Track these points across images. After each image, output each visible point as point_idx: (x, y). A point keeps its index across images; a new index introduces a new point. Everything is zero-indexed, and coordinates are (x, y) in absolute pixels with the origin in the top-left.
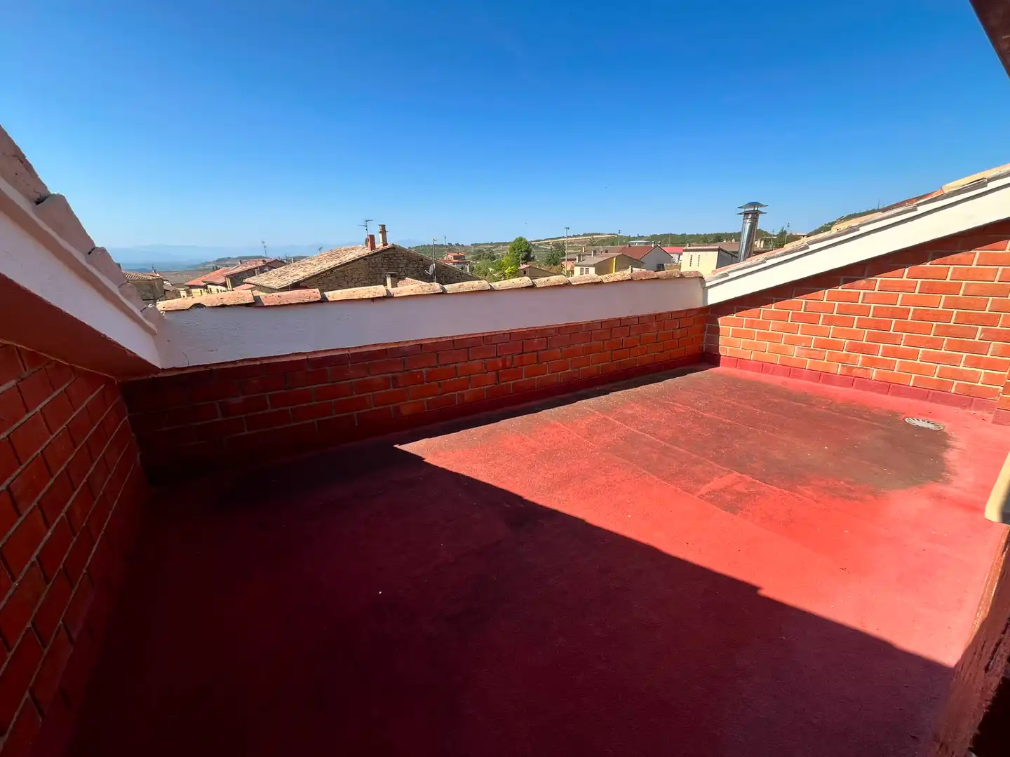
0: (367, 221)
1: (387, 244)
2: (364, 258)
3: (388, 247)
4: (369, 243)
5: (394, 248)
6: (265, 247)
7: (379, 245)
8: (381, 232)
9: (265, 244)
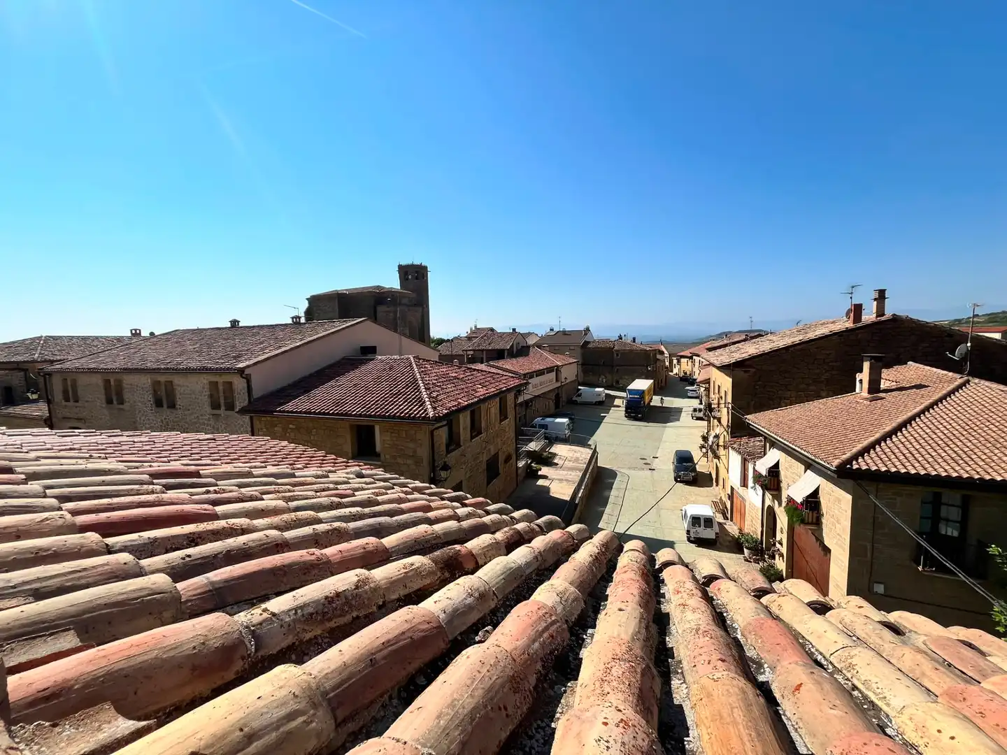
0: (853, 287)
1: (883, 315)
2: (839, 334)
3: (883, 318)
4: (852, 315)
5: (895, 319)
6: (752, 322)
7: (869, 316)
8: (875, 299)
9: (753, 319)
